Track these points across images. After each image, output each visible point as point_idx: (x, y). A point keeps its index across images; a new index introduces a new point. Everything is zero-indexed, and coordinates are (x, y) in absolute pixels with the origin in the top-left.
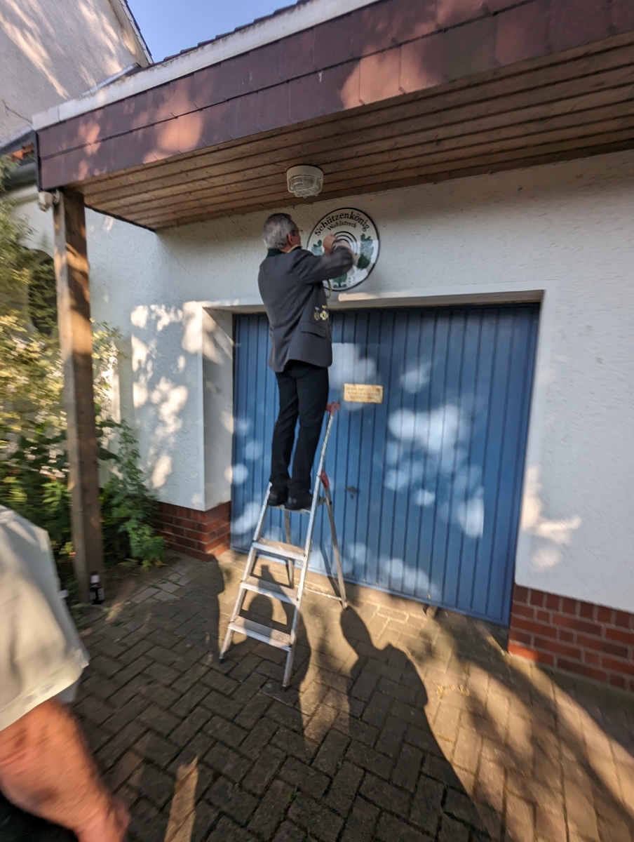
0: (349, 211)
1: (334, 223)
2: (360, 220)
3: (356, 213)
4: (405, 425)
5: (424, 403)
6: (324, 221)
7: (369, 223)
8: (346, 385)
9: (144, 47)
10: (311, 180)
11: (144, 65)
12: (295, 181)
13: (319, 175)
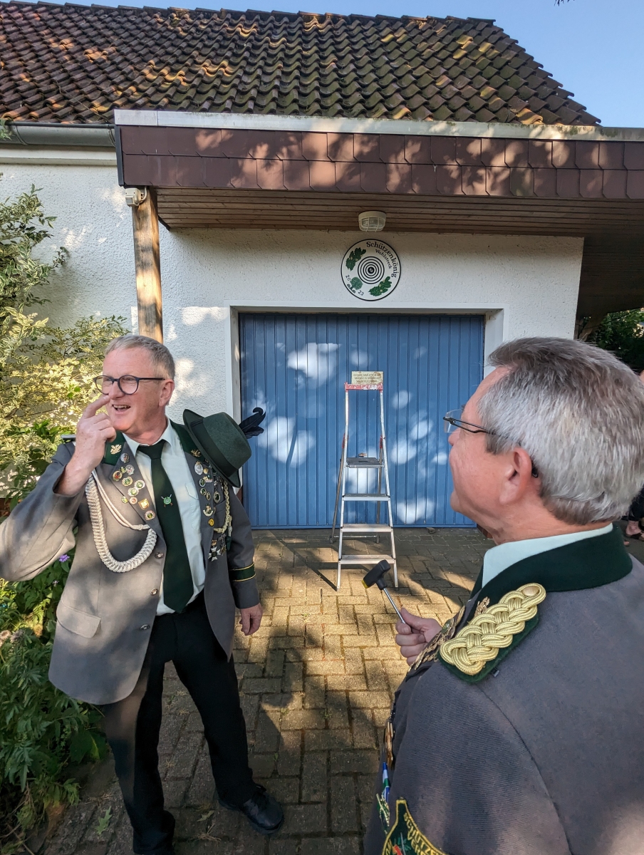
8: (353, 373)
10: (376, 222)
12: (365, 222)
13: (384, 219)
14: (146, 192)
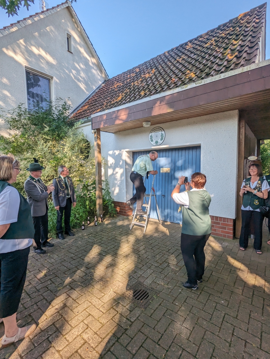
0: (158, 128)
1: (155, 130)
2: (161, 130)
3: (159, 128)
6: (153, 130)
7: (163, 130)
8: (161, 169)
9: (106, 75)
10: (148, 124)
11: (107, 80)
12: (145, 124)
13: (150, 123)
14: (96, 130)
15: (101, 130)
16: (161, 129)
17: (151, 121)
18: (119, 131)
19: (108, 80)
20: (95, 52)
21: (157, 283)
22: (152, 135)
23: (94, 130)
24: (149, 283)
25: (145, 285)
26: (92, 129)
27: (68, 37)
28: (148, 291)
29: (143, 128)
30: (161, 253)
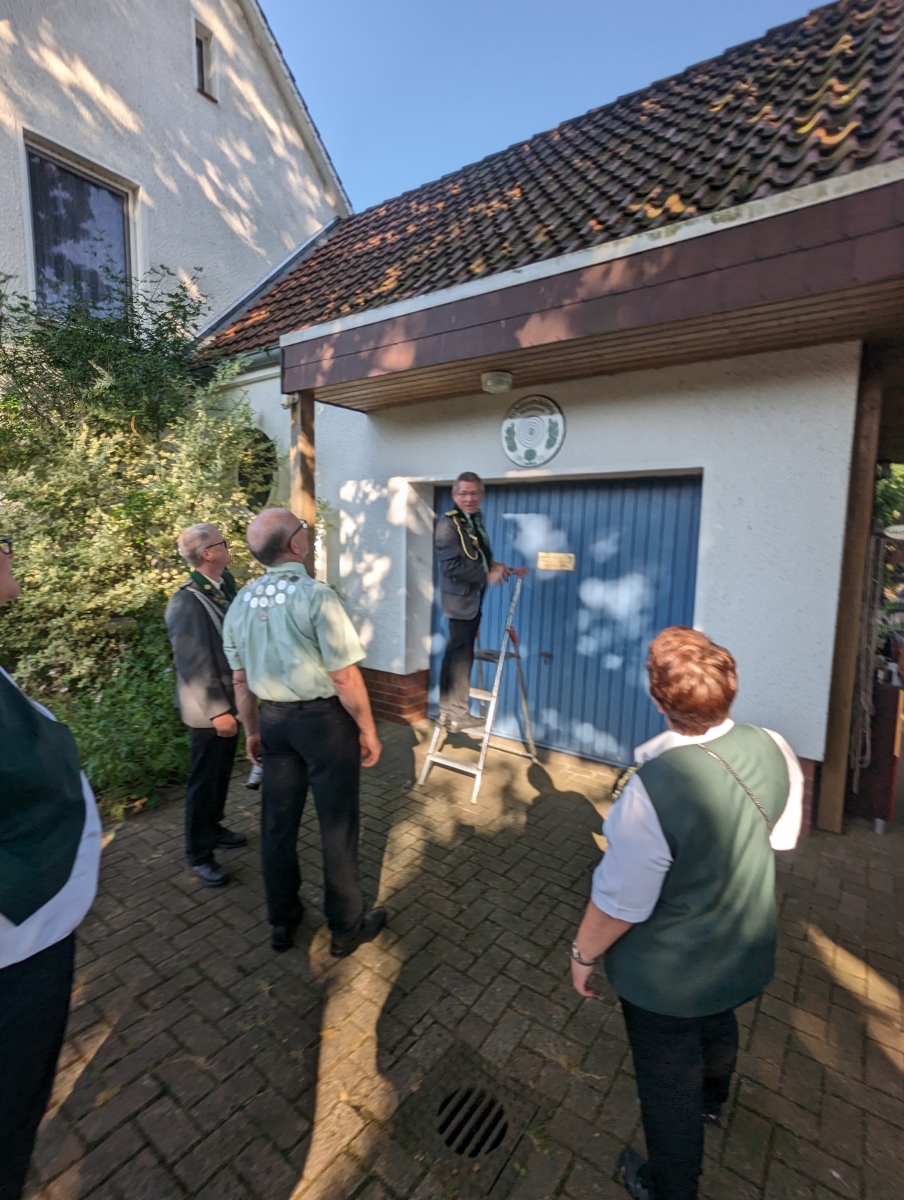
0: (537, 398)
2: (548, 406)
3: (544, 399)
4: (594, 593)
5: (611, 571)
6: (516, 406)
7: (556, 409)
8: (542, 554)
9: (342, 201)
10: (501, 382)
11: (344, 217)
12: (488, 383)
13: (508, 378)
14: (297, 396)
15: (317, 396)
16: (551, 403)
17: (515, 372)
18: (388, 406)
19: (349, 220)
20: (302, 105)
21: (540, 1055)
22: (513, 425)
23: (288, 393)
24: (505, 1052)
25: (489, 1063)
26: (283, 393)
27: (200, 38)
28: (503, 1101)
29: (479, 397)
30: (542, 898)
